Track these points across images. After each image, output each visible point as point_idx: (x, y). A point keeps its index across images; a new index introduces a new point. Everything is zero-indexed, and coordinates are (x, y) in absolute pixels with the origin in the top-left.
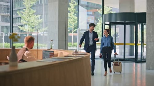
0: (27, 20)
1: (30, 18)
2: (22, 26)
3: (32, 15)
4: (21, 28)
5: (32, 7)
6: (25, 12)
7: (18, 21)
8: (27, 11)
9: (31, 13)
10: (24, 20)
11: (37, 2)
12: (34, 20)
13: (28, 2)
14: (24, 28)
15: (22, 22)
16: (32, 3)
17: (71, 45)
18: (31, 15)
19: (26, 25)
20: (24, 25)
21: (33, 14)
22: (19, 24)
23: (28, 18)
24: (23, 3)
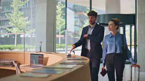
0: (15, 22)
1: (18, 20)
2: (10, 28)
3: (20, 17)
4: (9, 30)
5: (20, 10)
6: (13, 14)
7: (7, 24)
8: (15, 13)
9: (19, 15)
10: (12, 22)
11: (25, 4)
12: (22, 22)
13: (16, 4)
14: (13, 30)
16: (20, 5)
17: (58, 47)
18: (19, 18)
19: (15, 27)
20: (13, 27)
21: (21, 16)
22: (8, 26)
23: (16, 20)
24: (11, 5)
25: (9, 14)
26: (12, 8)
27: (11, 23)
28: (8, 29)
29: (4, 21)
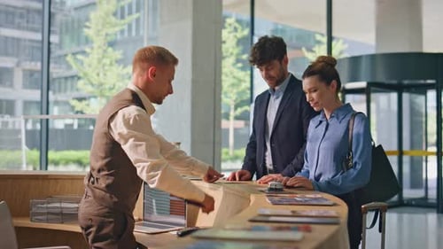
0: (95, 80)
1: (105, 75)
2: (80, 99)
3: (111, 64)
4: (79, 106)
5: (112, 44)
7: (72, 87)
8: (94, 54)
9: (107, 61)
10: (87, 82)
11: (126, 27)
12: (118, 81)
13: (100, 27)
14: (88, 105)
15: (83, 87)
16: (111, 31)
17: (227, 157)
18: (106, 68)
19: (95, 97)
20: (90, 98)
21: (114, 63)
22: (76, 94)
23: (98, 75)
24: (86, 30)
25: (80, 57)
26: (88, 41)
27: (85, 84)
28: (74, 103)
29: (63, 81)
